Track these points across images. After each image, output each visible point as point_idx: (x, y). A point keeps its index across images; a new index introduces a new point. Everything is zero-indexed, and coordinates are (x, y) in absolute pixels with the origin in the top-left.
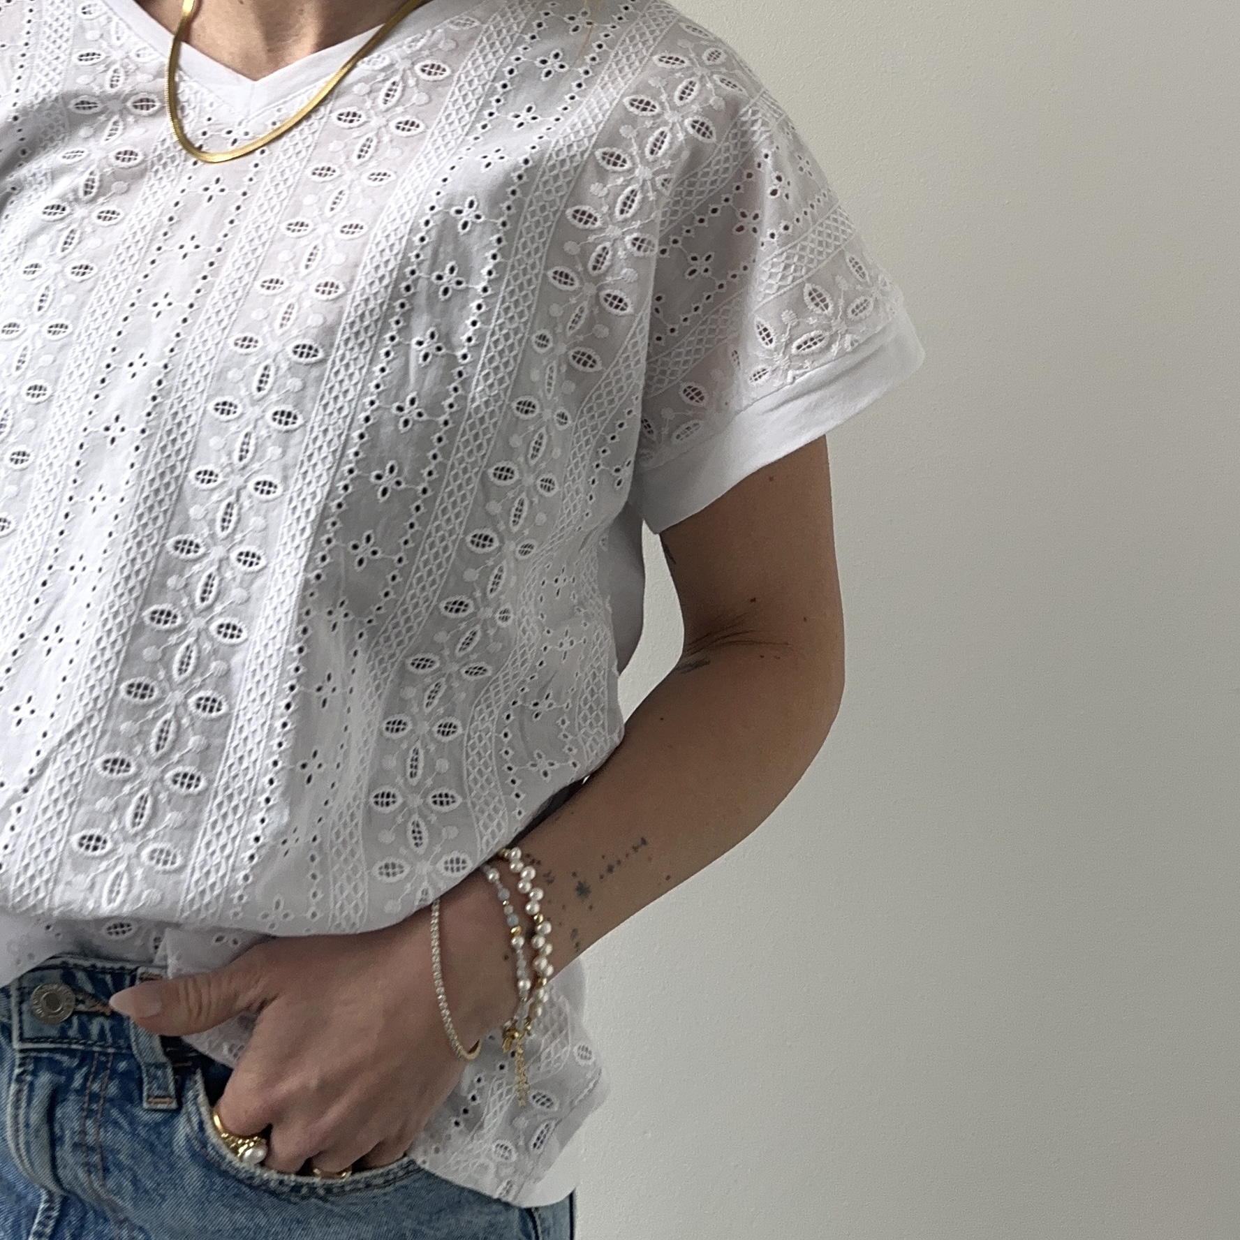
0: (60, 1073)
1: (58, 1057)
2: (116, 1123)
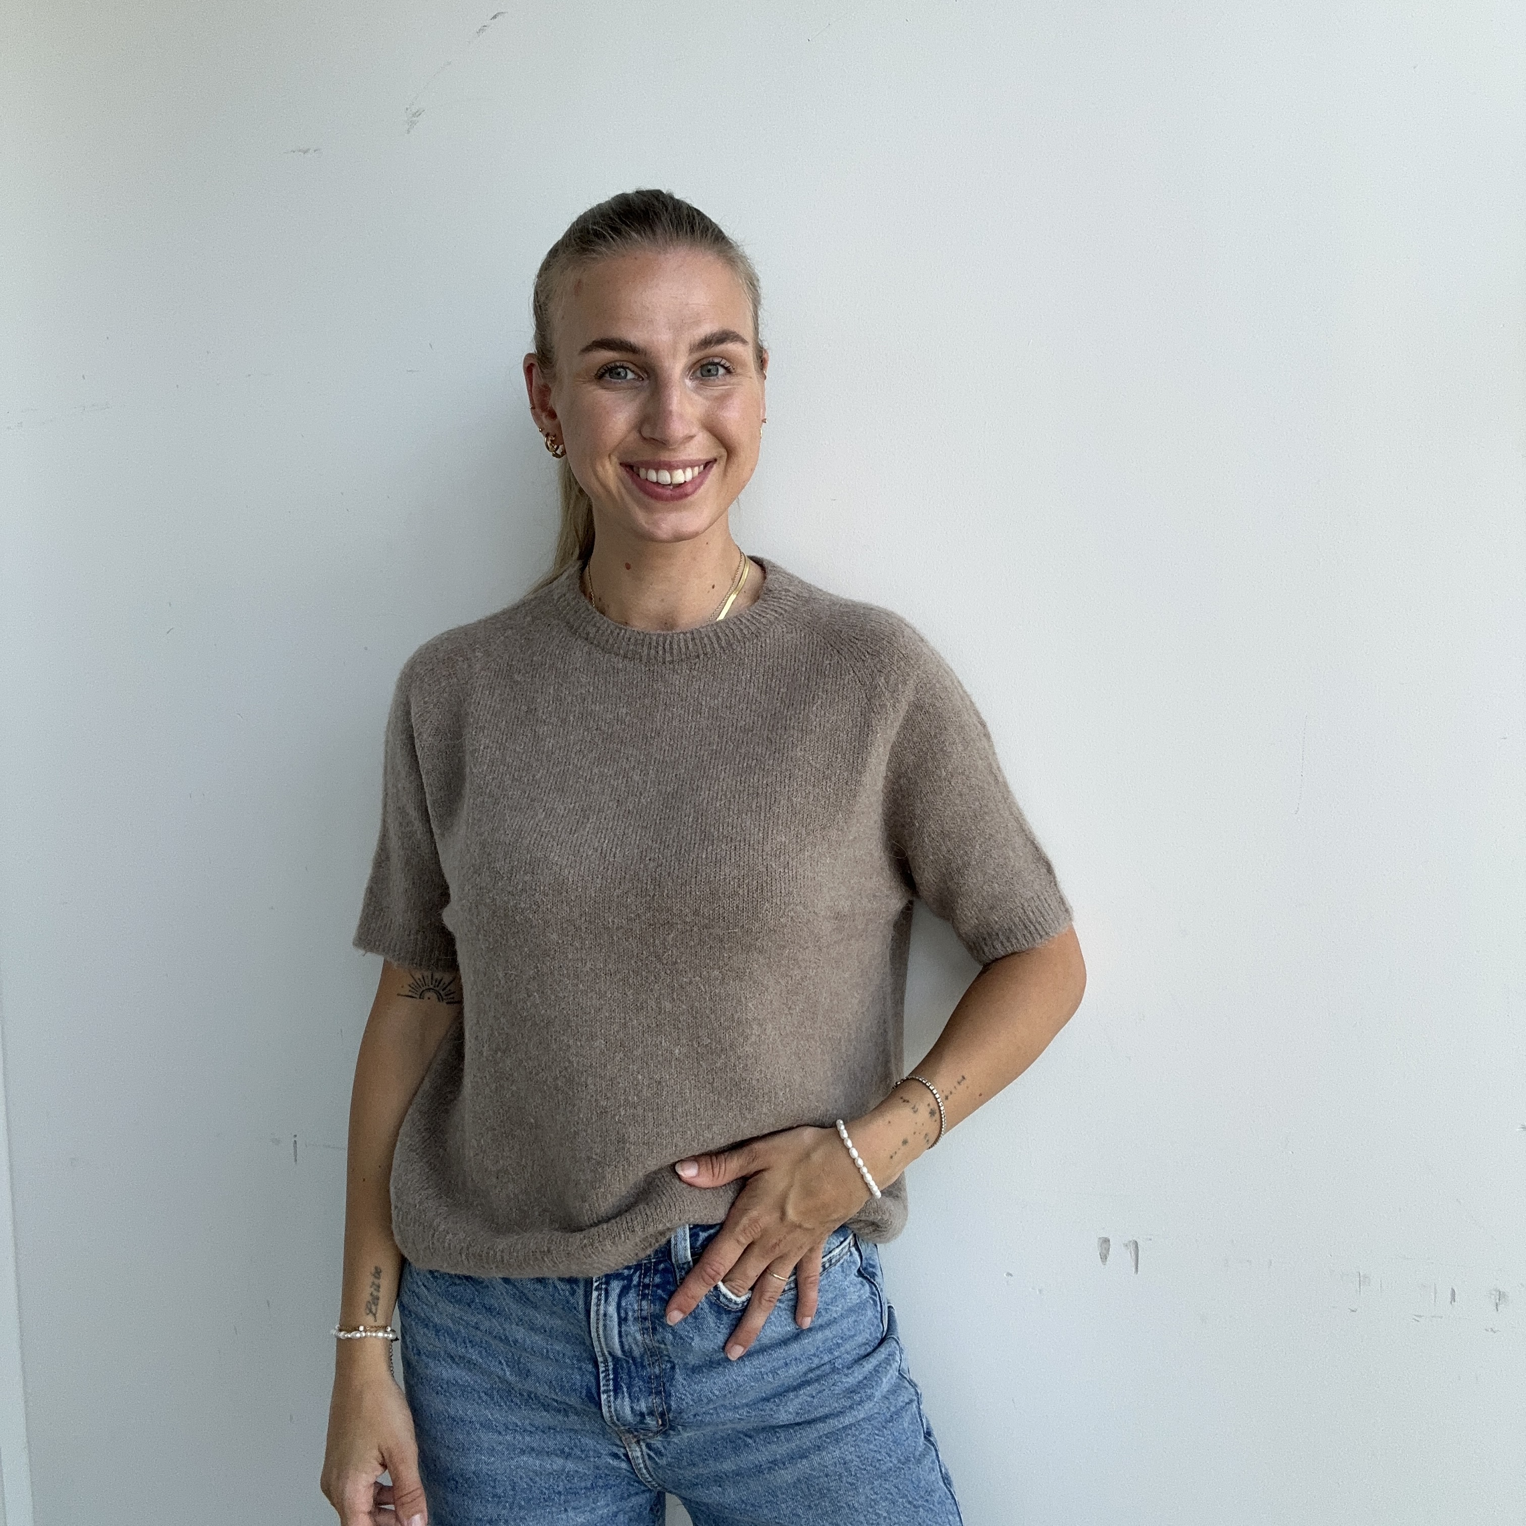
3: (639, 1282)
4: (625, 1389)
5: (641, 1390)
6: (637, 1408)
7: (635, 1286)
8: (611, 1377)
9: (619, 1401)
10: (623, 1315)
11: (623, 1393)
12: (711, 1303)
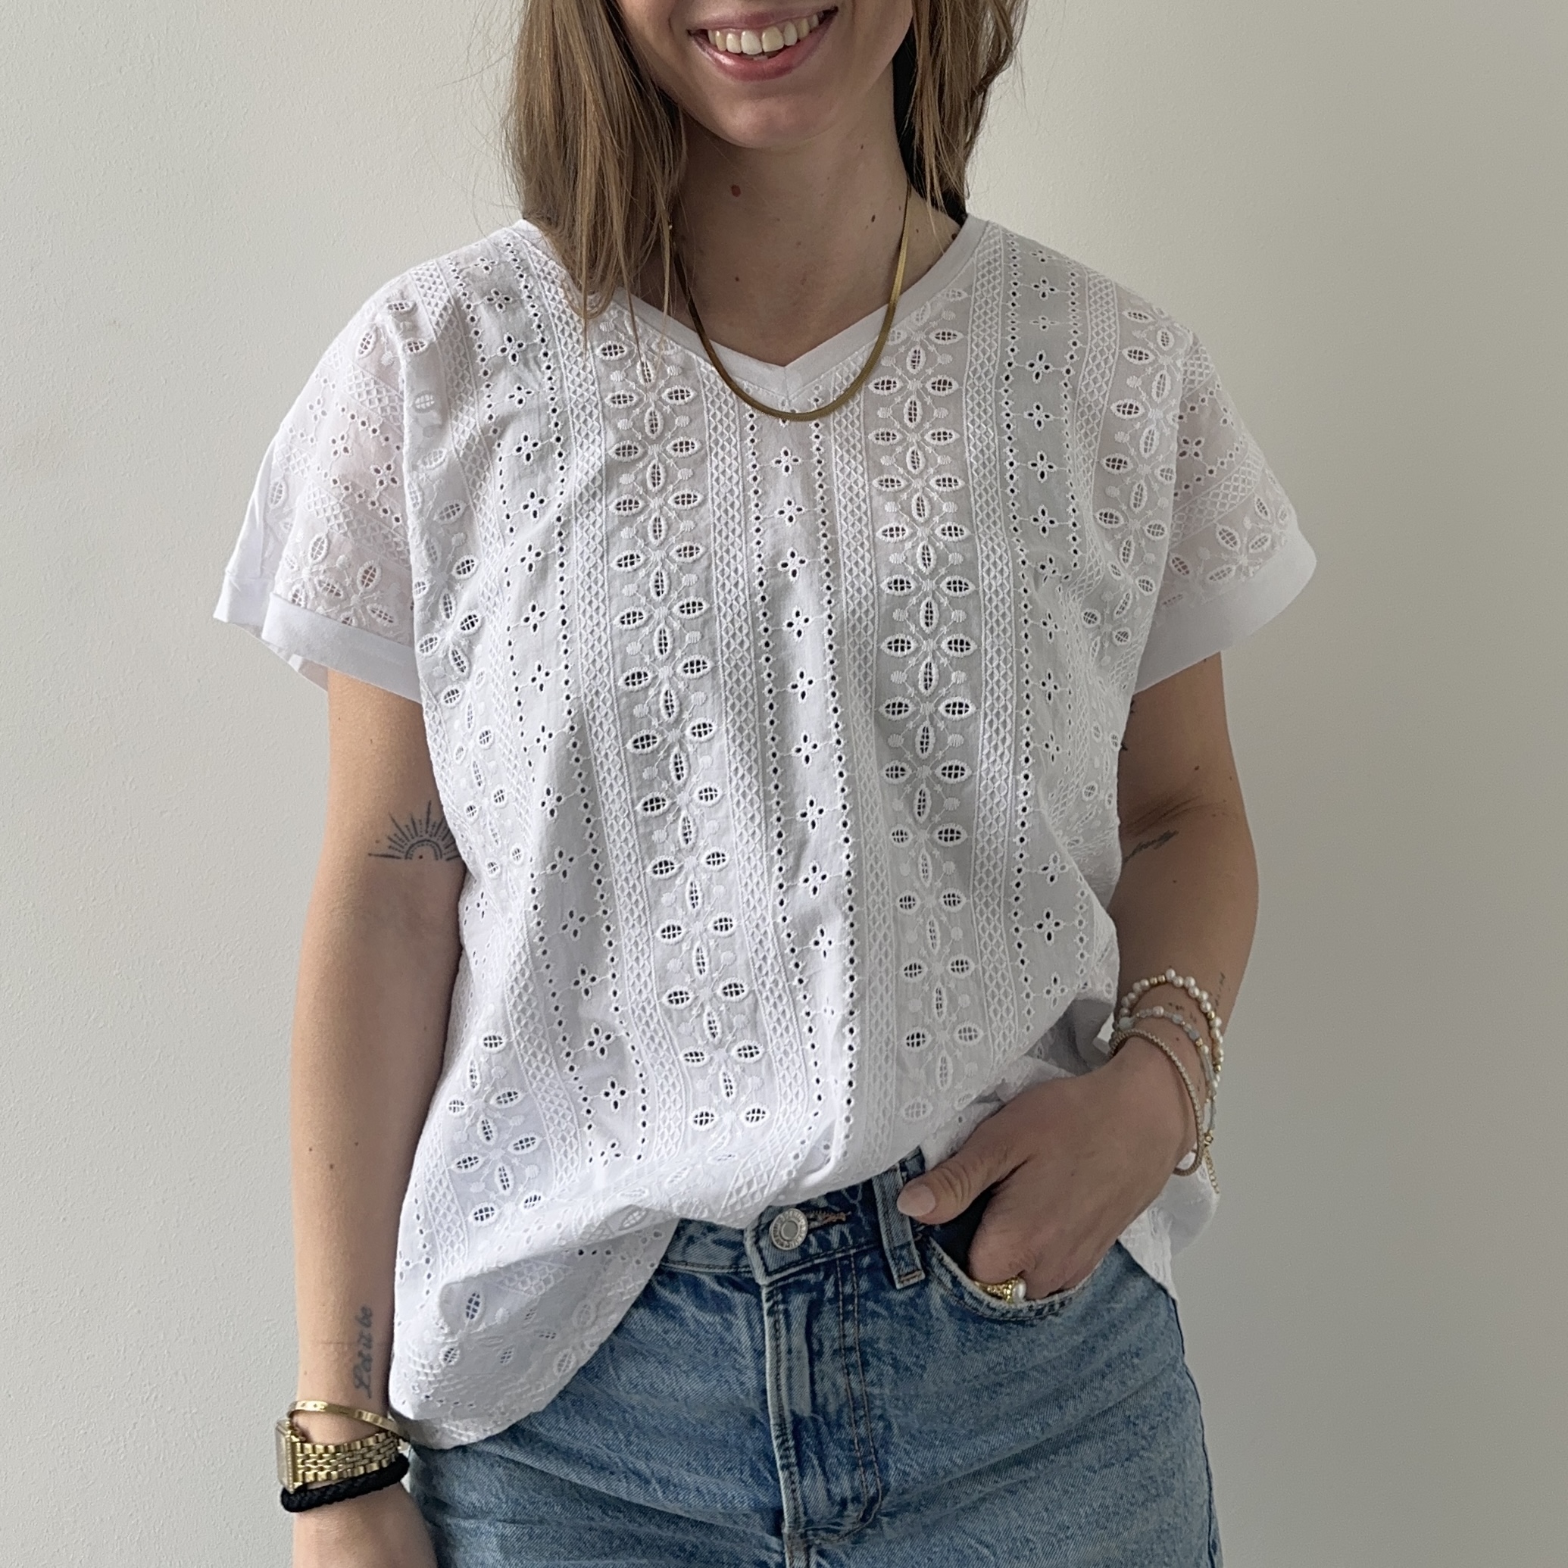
0: (810, 1291)
1: (804, 1277)
2: (874, 1314)
3: (837, 1293)
4: (816, 1462)
5: (840, 1463)
6: (836, 1490)
7: (830, 1301)
8: (791, 1443)
9: (807, 1482)
10: (816, 1347)
11: (813, 1467)
12: (951, 1307)
